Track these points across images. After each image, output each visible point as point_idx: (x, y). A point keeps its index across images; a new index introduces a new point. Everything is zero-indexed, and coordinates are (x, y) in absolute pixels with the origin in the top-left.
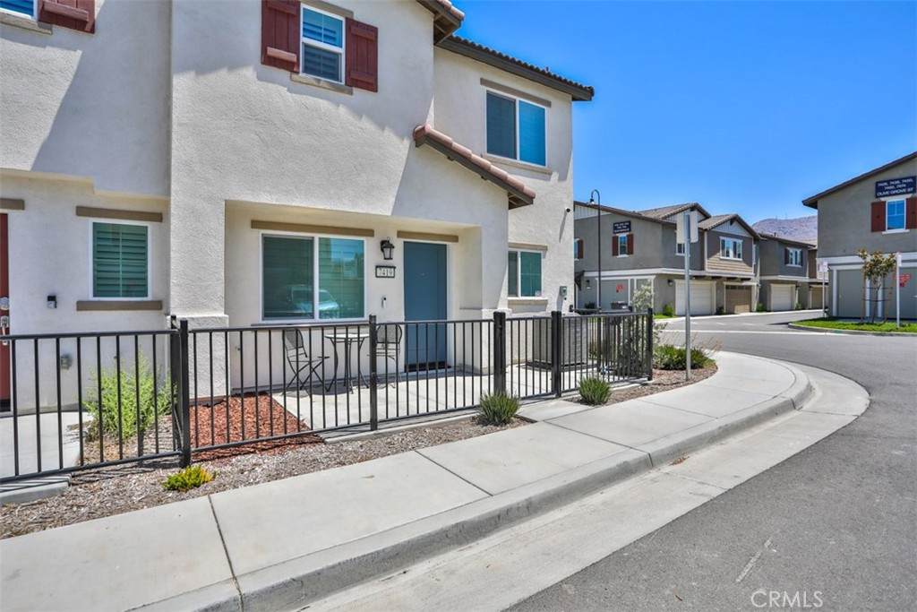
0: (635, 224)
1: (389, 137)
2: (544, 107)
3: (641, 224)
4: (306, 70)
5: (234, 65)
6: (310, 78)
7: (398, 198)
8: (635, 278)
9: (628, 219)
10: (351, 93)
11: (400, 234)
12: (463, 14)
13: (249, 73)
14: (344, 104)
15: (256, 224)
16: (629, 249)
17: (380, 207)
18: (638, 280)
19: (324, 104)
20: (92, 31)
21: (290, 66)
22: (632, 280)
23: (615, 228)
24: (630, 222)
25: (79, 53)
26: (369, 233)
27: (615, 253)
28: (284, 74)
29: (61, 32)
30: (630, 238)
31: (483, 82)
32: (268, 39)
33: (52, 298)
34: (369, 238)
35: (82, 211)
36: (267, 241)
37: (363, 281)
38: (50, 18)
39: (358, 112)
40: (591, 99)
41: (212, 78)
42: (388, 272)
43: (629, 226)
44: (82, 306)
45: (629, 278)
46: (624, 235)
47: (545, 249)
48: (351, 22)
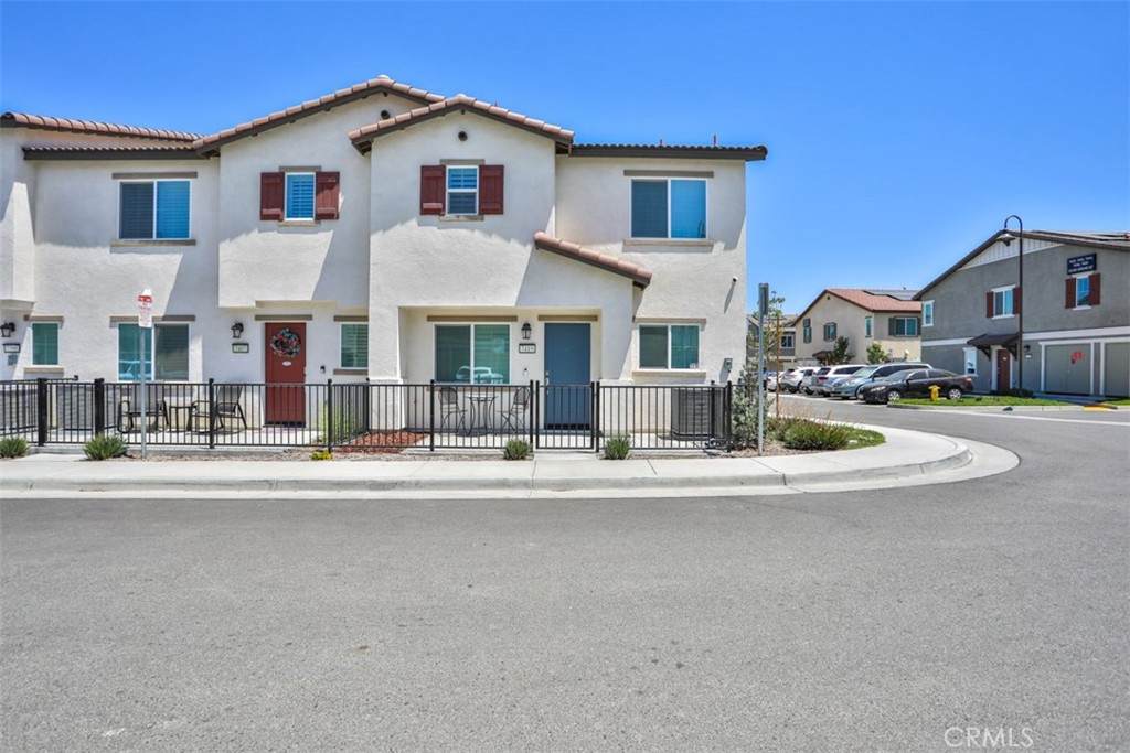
0: (1102, 258)
1: (514, 245)
2: (702, 179)
3: (1116, 257)
4: (451, 211)
5: (404, 221)
6: (453, 216)
7: (521, 292)
8: (1103, 341)
9: (1091, 251)
10: (482, 220)
11: (541, 318)
12: (571, 133)
13: (413, 223)
14: (479, 229)
15: (430, 318)
16: (1093, 298)
17: (506, 300)
18: (1106, 345)
19: (464, 232)
20: (338, 218)
21: (438, 212)
22: (1097, 346)
23: (1070, 266)
24: (1095, 256)
25: (332, 232)
26: (514, 319)
27: (1070, 303)
28: (435, 218)
29: (324, 223)
30: (1095, 282)
31: (627, 173)
32: (425, 197)
33: (323, 368)
34: (514, 323)
35: (337, 318)
36: (439, 329)
37: (508, 356)
38: (320, 217)
39: (488, 232)
40: (764, 159)
41: (391, 232)
42: (531, 348)
43: (1093, 263)
44: (336, 372)
45: (1092, 341)
46: (1085, 276)
47: (704, 321)
48: (483, 168)
